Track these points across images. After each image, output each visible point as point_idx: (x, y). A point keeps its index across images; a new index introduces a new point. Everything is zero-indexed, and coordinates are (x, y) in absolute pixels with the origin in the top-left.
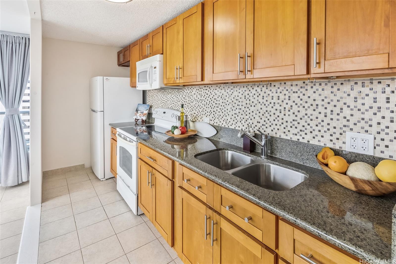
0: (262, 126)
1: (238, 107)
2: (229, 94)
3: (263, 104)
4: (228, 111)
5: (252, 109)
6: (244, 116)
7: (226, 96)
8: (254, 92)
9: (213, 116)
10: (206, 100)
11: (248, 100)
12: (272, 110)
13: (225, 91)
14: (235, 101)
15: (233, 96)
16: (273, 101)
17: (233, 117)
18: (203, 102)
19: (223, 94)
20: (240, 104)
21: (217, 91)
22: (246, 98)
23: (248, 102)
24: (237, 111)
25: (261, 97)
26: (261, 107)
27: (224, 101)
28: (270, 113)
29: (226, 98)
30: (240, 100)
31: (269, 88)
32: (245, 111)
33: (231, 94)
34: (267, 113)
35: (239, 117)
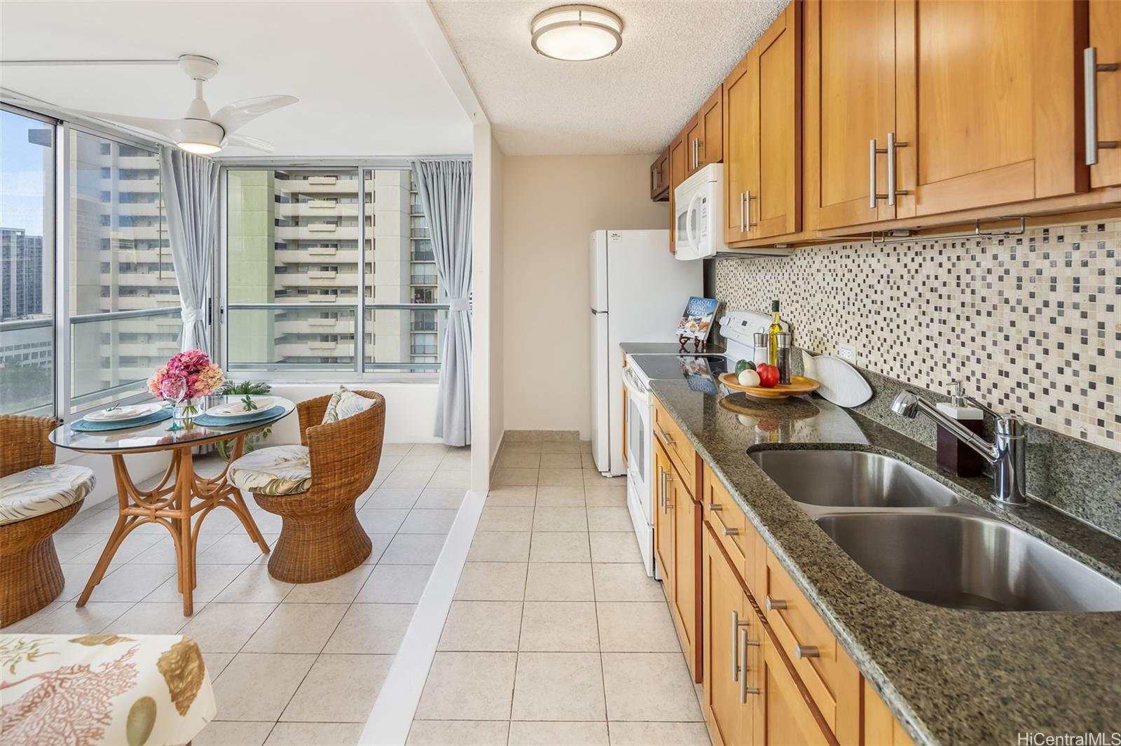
0: (1017, 390)
1: (936, 316)
2: (909, 271)
3: (1019, 309)
4: (907, 328)
5: (982, 322)
6: (955, 347)
7: (902, 277)
8: (987, 262)
9: (865, 341)
10: (847, 290)
11: (968, 291)
12: (1052, 329)
13: (899, 260)
14: (928, 295)
15: (920, 277)
16: (1053, 298)
17: (921, 349)
18: (840, 297)
19: (892, 271)
20: (943, 303)
21: (875, 260)
22: (963, 286)
23: (967, 298)
24: (936, 327)
25: (1011, 280)
26: (1013, 317)
27: (895, 293)
28: (1046, 343)
29: (900, 282)
30: (943, 291)
31: (1042, 248)
32: (958, 331)
33: (917, 271)
34: (1032, 341)
35: (940, 351)
